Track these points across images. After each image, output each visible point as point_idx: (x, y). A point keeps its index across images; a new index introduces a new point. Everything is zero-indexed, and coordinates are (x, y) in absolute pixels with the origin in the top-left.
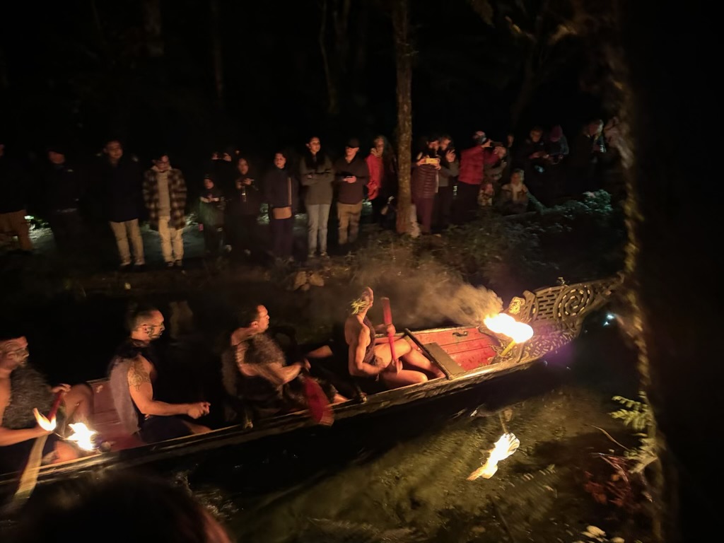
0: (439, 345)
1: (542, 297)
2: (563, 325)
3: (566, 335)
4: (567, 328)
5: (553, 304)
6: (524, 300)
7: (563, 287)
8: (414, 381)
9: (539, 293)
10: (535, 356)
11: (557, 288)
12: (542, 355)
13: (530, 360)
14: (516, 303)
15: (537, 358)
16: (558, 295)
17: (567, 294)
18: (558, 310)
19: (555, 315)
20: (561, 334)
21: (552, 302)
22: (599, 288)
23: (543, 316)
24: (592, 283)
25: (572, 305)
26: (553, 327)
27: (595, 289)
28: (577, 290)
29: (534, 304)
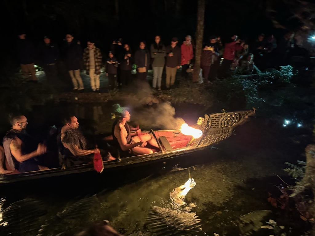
0: (166, 137)
1: (213, 118)
2: (223, 131)
3: (224, 136)
4: (225, 132)
5: (219, 121)
6: (204, 119)
7: (223, 113)
8: (146, 153)
9: (211, 116)
10: (206, 144)
11: (220, 114)
12: (209, 144)
13: (203, 146)
14: (200, 120)
15: (207, 145)
16: (221, 117)
17: (226, 117)
18: (221, 124)
19: (219, 126)
20: (221, 135)
21: (218, 120)
22: (243, 115)
23: (214, 126)
24: (239, 112)
25: (228, 122)
26: (218, 131)
27: (241, 115)
28: (231, 115)
29: (209, 120)
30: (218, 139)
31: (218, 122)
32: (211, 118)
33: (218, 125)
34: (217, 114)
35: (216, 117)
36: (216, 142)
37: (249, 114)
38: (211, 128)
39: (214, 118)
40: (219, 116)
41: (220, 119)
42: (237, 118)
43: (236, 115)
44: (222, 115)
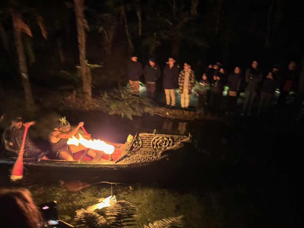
3: (153, 158)
9: (140, 135)
10: (127, 163)
12: (130, 163)
14: (130, 137)
16: (152, 138)
17: (157, 138)
18: (153, 145)
19: (152, 147)
20: (150, 157)
21: (149, 141)
22: (176, 139)
23: (145, 146)
24: (171, 136)
25: (161, 144)
26: (149, 152)
27: (174, 139)
28: (163, 138)
29: (139, 140)
30: (144, 160)
31: (149, 143)
32: (141, 137)
33: (150, 146)
34: (146, 134)
35: (146, 137)
36: (139, 163)
37: (184, 140)
38: (142, 147)
39: (144, 138)
40: (149, 136)
41: (151, 140)
42: (170, 142)
43: (168, 138)
44: (153, 136)
